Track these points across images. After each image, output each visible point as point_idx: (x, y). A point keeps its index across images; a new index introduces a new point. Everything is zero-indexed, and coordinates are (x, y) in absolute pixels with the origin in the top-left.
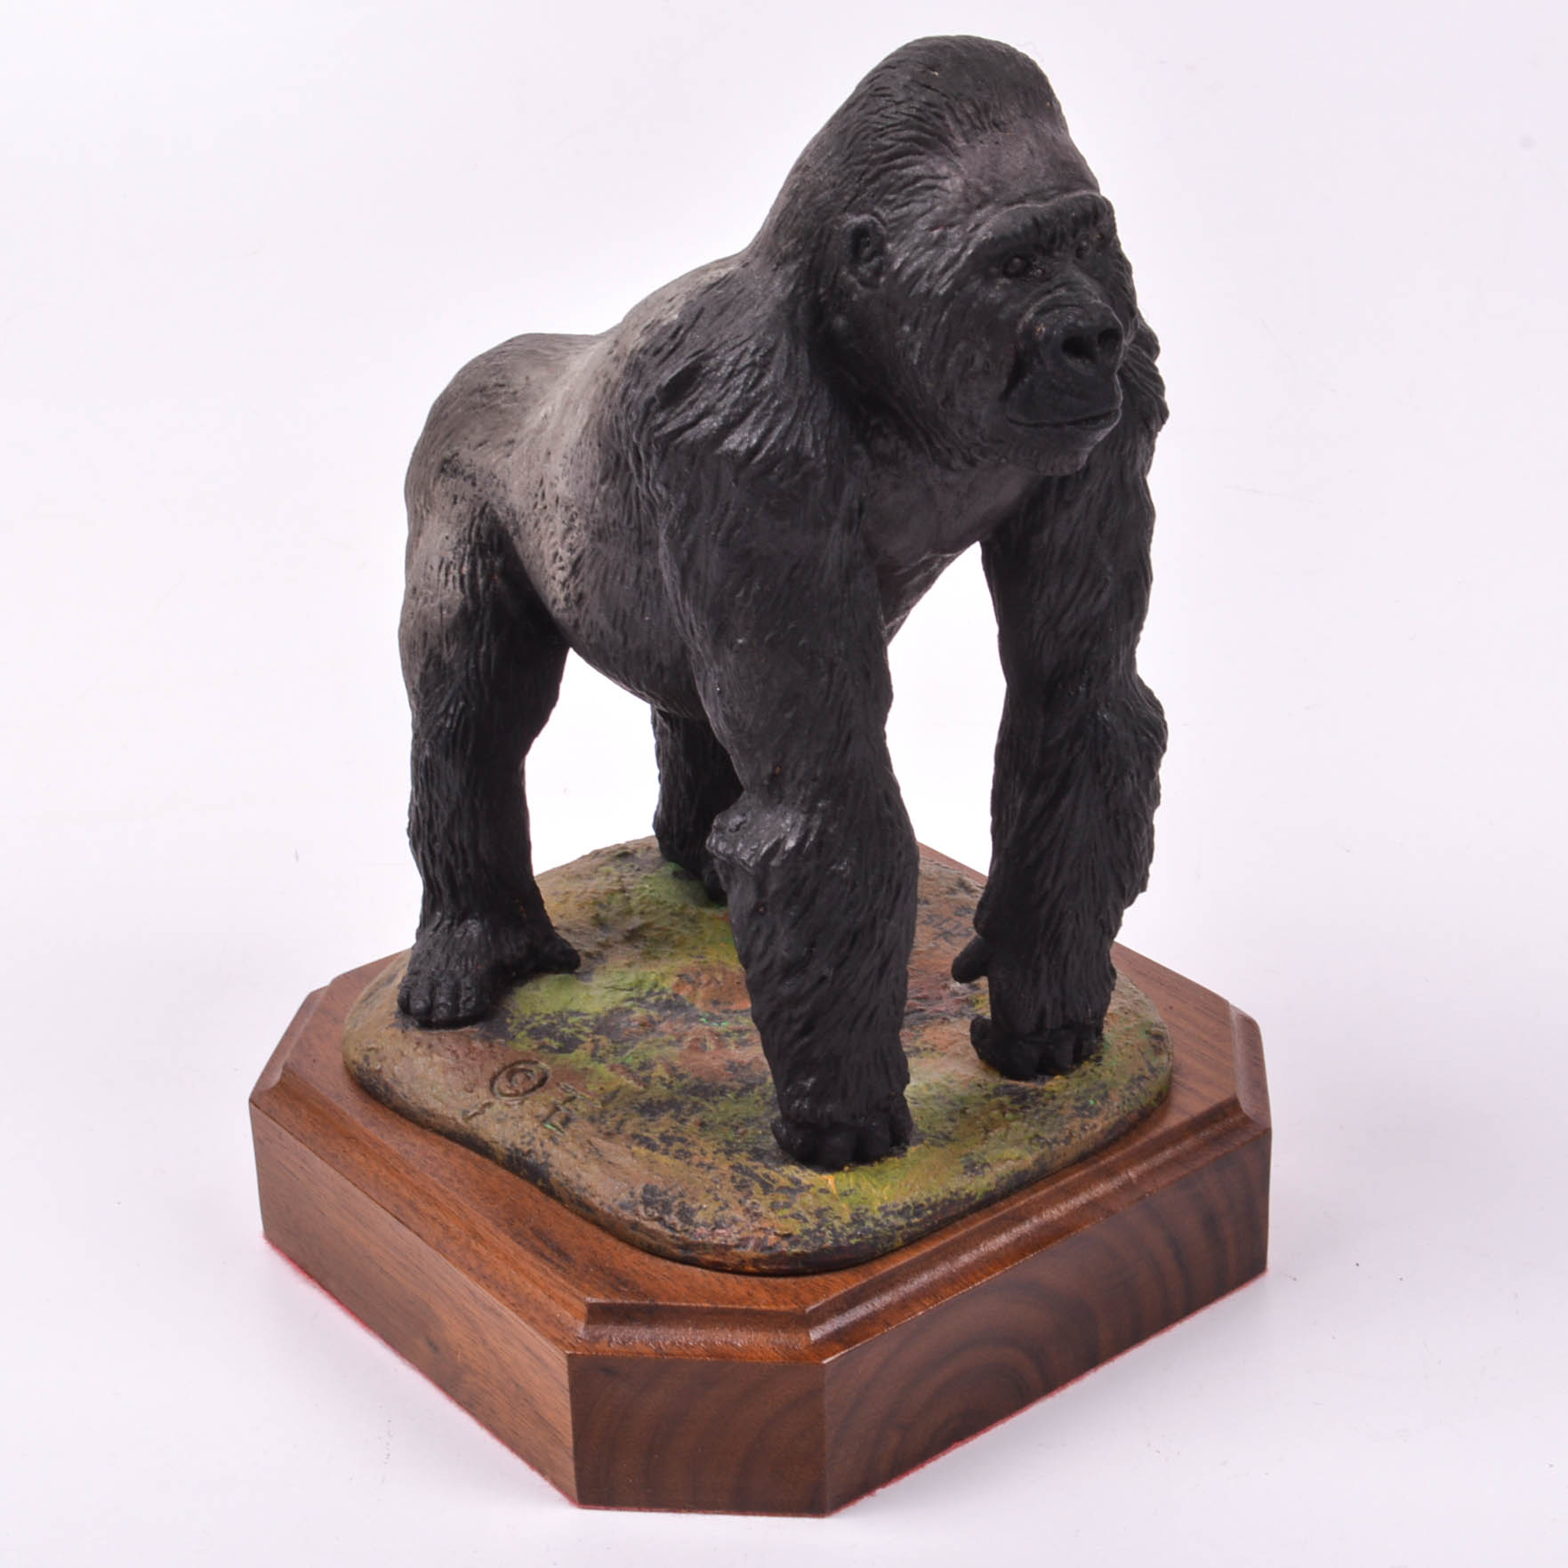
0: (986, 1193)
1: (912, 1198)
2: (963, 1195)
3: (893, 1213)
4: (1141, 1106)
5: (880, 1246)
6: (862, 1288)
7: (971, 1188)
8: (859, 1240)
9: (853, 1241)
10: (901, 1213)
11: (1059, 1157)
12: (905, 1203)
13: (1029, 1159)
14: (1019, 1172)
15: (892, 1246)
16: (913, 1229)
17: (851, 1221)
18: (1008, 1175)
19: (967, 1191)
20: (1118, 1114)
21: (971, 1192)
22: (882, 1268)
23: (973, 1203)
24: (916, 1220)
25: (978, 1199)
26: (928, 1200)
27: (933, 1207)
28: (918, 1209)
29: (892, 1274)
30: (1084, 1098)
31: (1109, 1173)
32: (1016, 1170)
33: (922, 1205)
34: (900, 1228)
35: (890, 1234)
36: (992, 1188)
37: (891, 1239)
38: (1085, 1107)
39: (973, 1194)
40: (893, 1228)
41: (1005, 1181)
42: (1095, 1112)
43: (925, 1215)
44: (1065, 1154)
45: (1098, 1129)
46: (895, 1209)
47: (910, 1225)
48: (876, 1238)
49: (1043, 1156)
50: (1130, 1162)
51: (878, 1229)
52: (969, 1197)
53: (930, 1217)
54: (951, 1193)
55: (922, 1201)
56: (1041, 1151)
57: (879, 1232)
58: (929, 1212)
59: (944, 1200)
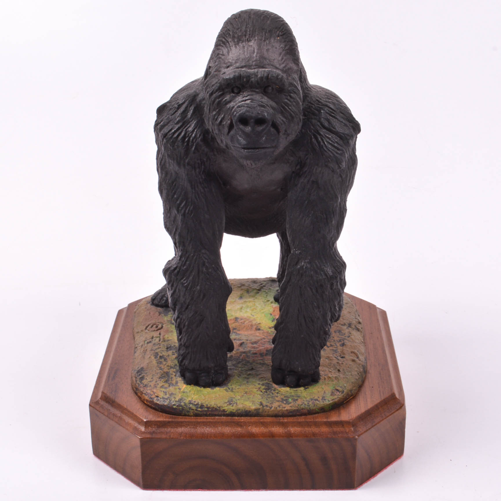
0: (231, 412)
1: (201, 402)
2: (222, 409)
3: (193, 404)
4: (310, 409)
5: (184, 412)
6: (169, 422)
7: (226, 408)
8: (177, 407)
9: (174, 407)
10: (195, 405)
11: (265, 412)
12: (199, 403)
13: (253, 407)
14: (247, 411)
15: (189, 414)
16: (197, 412)
17: (178, 400)
18: (242, 410)
19: (224, 408)
20: (297, 407)
21: (225, 409)
22: (180, 419)
23: (225, 413)
24: (200, 409)
25: (227, 412)
26: (207, 405)
27: (208, 408)
28: (202, 406)
29: (182, 422)
30: (288, 397)
31: (283, 425)
32: (246, 409)
33: (204, 406)
34: (193, 410)
35: (188, 410)
36: (234, 411)
37: (188, 412)
38: (286, 400)
39: (226, 410)
40: (190, 408)
41: (240, 411)
42: (288, 403)
43: (204, 409)
44: (268, 412)
45: (286, 409)
46: (194, 403)
47: (196, 410)
48: (183, 409)
49: (259, 409)
50: (294, 424)
51: (185, 406)
52: (224, 411)
53: (206, 411)
54: (217, 406)
55: (205, 405)
56: (259, 407)
57: (184, 408)
58: (206, 409)
59: (213, 408)
